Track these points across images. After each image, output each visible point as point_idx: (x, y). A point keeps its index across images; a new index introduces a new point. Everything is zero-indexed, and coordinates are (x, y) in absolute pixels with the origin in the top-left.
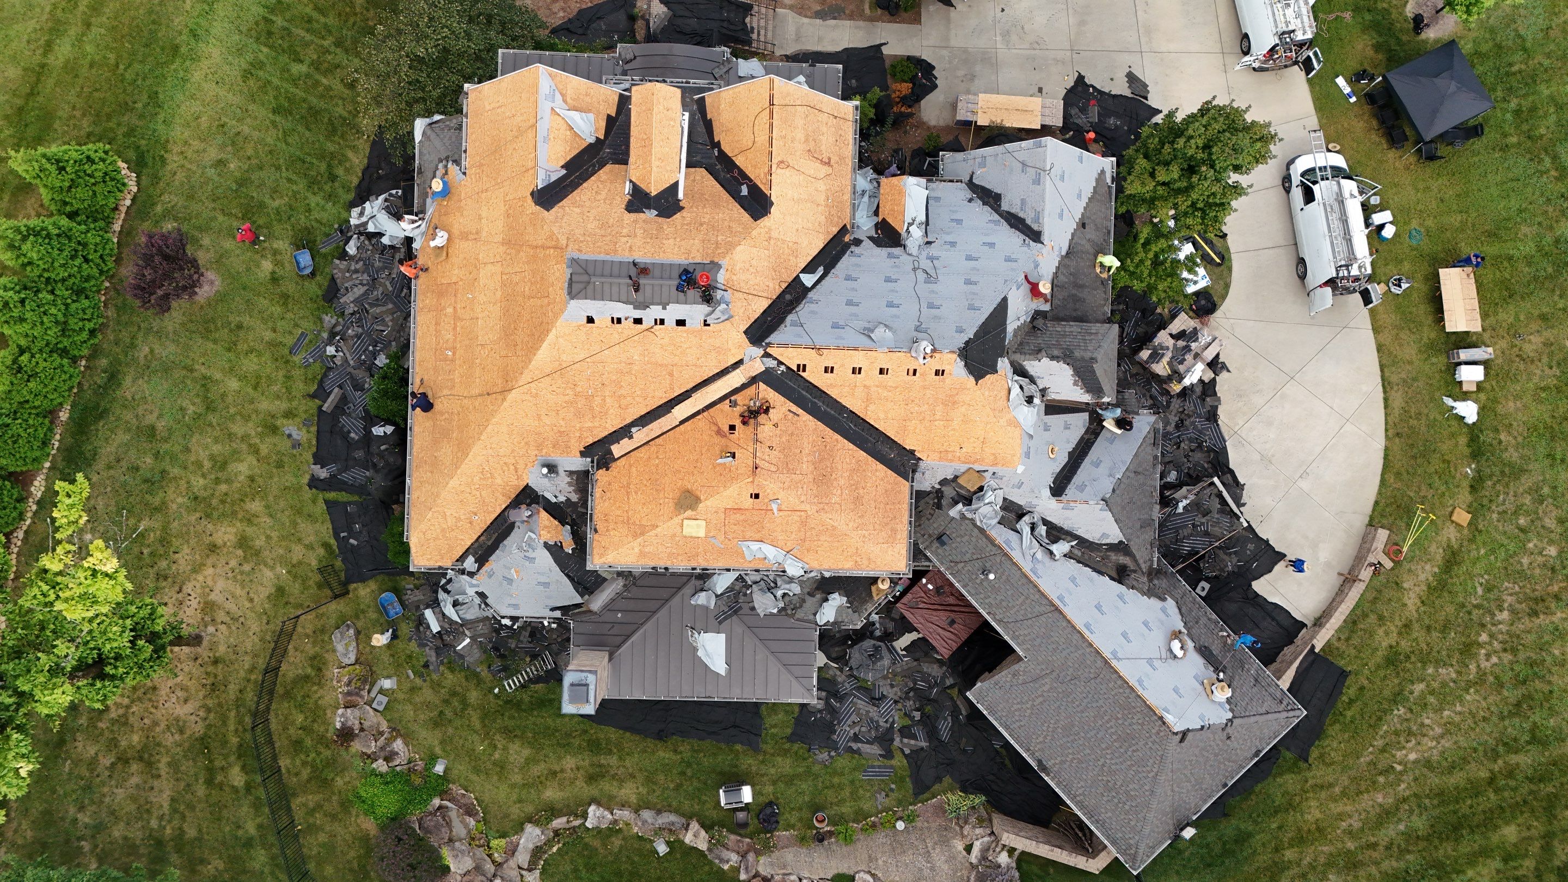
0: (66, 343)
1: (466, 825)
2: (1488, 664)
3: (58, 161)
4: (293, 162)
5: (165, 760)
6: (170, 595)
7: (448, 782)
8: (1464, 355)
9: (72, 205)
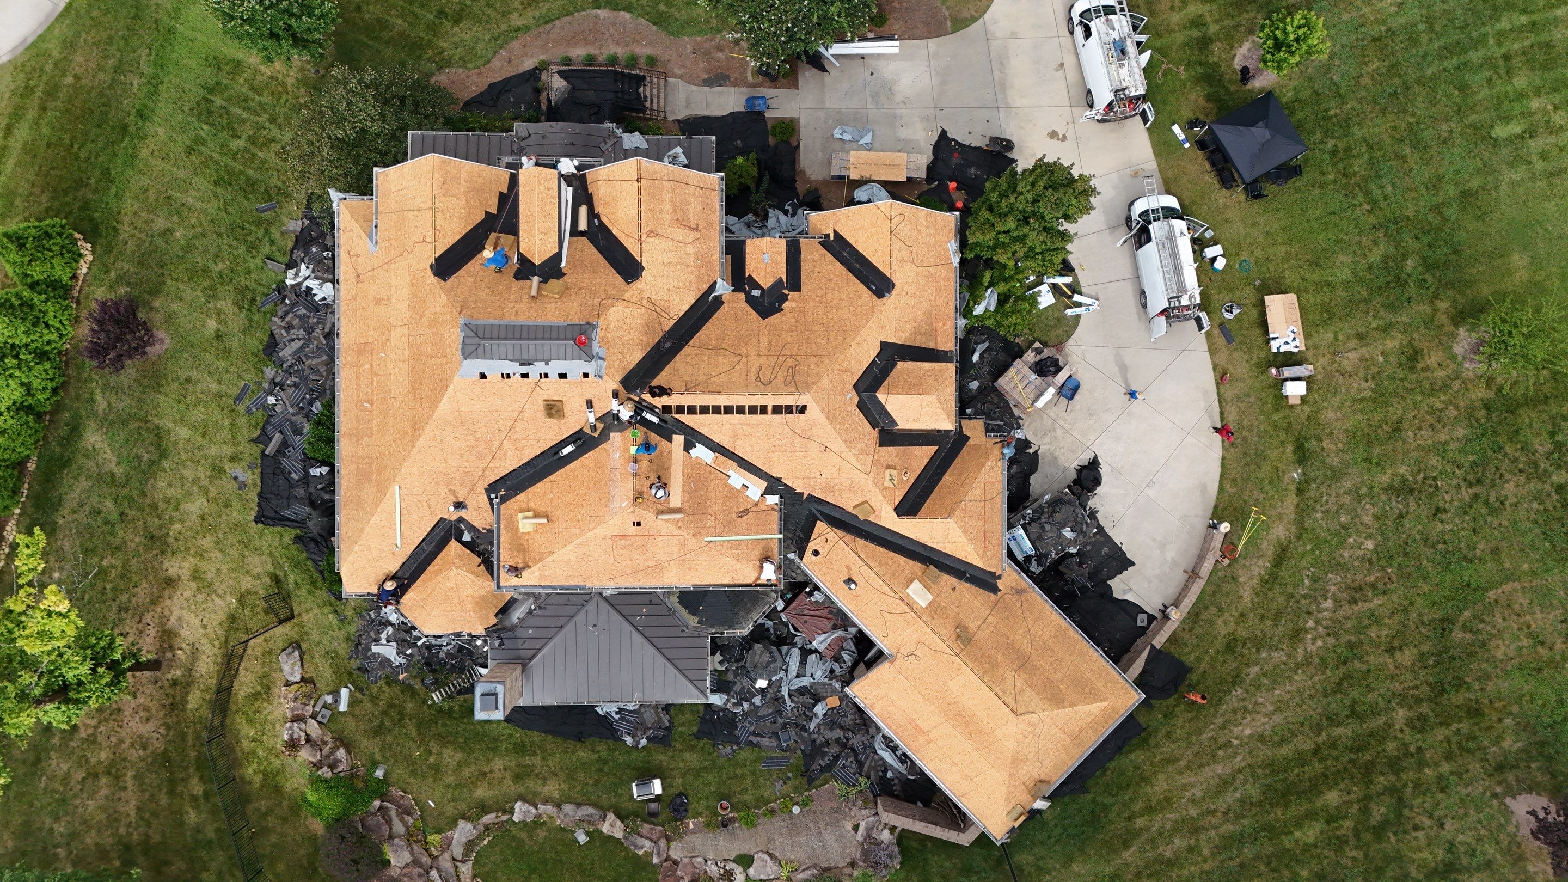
0: (30, 401)
1: (405, 823)
2: (1314, 648)
3: (18, 238)
4: (232, 230)
5: (130, 773)
6: (130, 626)
7: (389, 785)
8: (1288, 372)
9: (32, 276)
